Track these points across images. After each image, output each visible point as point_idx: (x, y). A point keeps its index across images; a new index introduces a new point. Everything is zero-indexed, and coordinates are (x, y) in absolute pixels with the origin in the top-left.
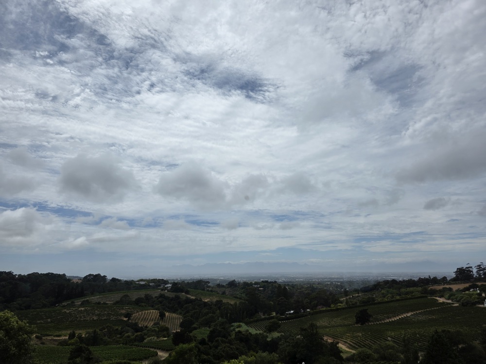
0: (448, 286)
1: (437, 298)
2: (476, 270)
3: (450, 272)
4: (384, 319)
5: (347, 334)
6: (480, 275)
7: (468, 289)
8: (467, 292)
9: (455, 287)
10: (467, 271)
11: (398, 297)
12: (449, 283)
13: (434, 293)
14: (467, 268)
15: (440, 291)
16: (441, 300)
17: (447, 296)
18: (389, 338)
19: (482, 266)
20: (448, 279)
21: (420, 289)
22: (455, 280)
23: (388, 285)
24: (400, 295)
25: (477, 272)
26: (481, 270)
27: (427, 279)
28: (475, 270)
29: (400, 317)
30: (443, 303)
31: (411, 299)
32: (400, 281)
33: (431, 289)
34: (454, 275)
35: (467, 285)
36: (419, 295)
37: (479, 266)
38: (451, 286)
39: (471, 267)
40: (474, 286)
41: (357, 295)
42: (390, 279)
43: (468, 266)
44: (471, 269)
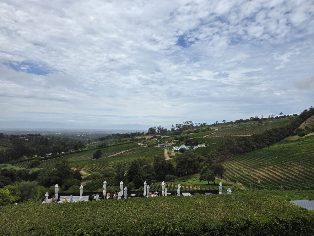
0: (144, 137)
1: (138, 143)
3: (146, 130)
4: (109, 155)
5: (87, 165)
6: (158, 132)
7: (152, 138)
8: (152, 140)
9: (147, 137)
10: (154, 129)
11: (119, 143)
12: (144, 135)
13: (137, 140)
14: (154, 128)
15: (140, 139)
16: (140, 144)
17: (142, 142)
18: (111, 165)
20: (145, 133)
21: (130, 138)
22: (147, 134)
23: (114, 136)
24: (120, 142)
25: (158, 130)
26: (159, 129)
27: (135, 133)
28: (157, 129)
29: (118, 153)
30: (140, 145)
31: (125, 144)
32: (121, 134)
33: (136, 139)
34: (147, 132)
35: (152, 136)
36: (130, 141)
37: (159, 127)
38: (145, 137)
40: (155, 137)
41: (96, 142)
42: (116, 133)
44: (155, 129)
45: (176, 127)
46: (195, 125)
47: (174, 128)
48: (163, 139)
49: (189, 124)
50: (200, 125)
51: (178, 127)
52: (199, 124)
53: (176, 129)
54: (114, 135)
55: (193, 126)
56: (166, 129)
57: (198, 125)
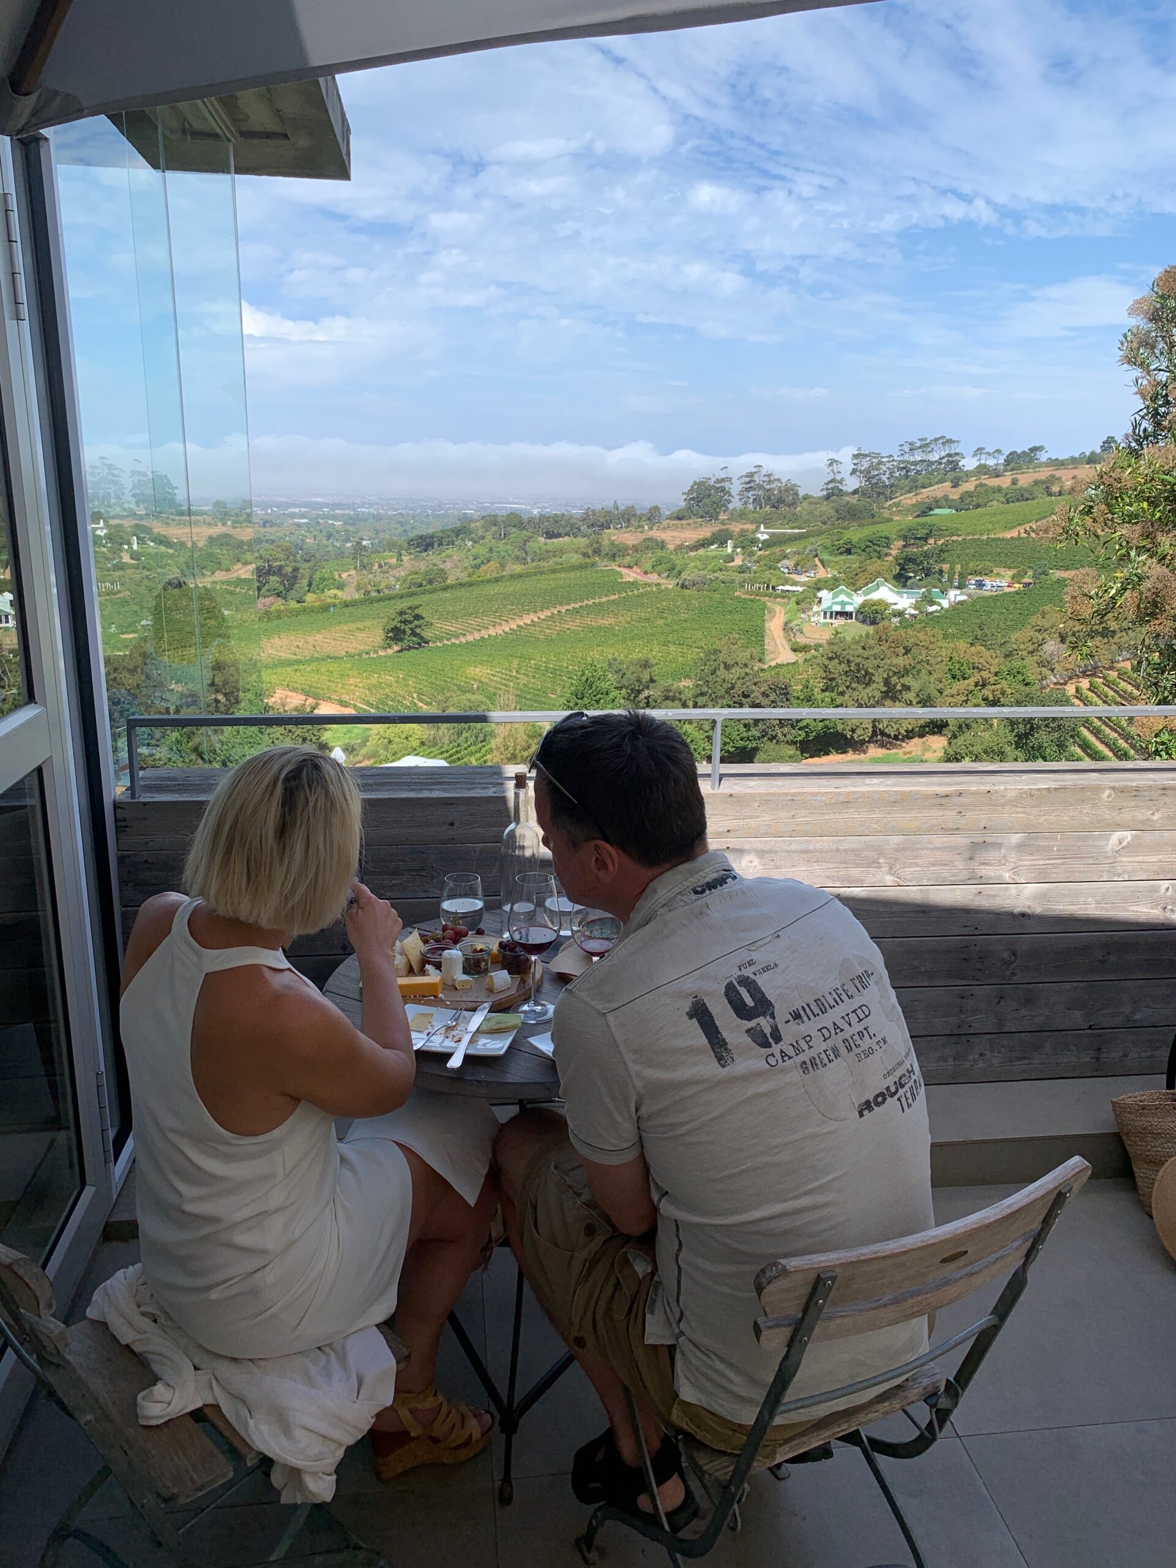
1: (624, 571)
2: (740, 488)
6: (745, 504)
7: (704, 544)
9: (674, 536)
10: (718, 490)
12: (664, 523)
13: (615, 553)
14: (718, 481)
15: (635, 548)
16: (630, 576)
17: (648, 566)
19: (756, 478)
20: (664, 512)
21: (582, 542)
22: (681, 516)
23: (494, 529)
24: (523, 560)
25: (741, 493)
26: (748, 490)
27: (609, 513)
28: (736, 488)
30: (635, 583)
31: (554, 571)
32: (532, 518)
34: (680, 503)
35: (706, 532)
36: (576, 559)
37: (751, 475)
39: (729, 480)
42: (501, 509)
43: (723, 475)
44: (727, 485)
45: (854, 472)
46: (969, 464)
47: (840, 482)
48: (767, 545)
49: (935, 457)
50: (1001, 461)
51: (867, 474)
52: (999, 451)
53: (852, 484)
54: (491, 521)
55: (954, 466)
56: (791, 489)
57: (991, 462)
